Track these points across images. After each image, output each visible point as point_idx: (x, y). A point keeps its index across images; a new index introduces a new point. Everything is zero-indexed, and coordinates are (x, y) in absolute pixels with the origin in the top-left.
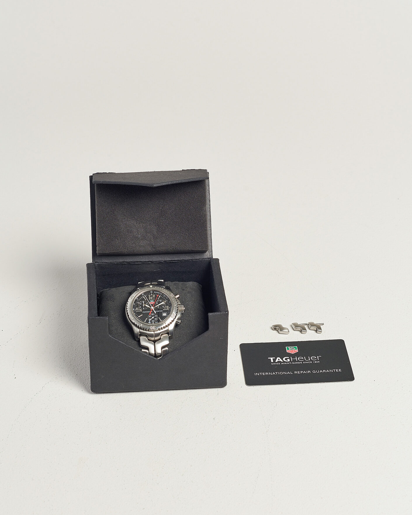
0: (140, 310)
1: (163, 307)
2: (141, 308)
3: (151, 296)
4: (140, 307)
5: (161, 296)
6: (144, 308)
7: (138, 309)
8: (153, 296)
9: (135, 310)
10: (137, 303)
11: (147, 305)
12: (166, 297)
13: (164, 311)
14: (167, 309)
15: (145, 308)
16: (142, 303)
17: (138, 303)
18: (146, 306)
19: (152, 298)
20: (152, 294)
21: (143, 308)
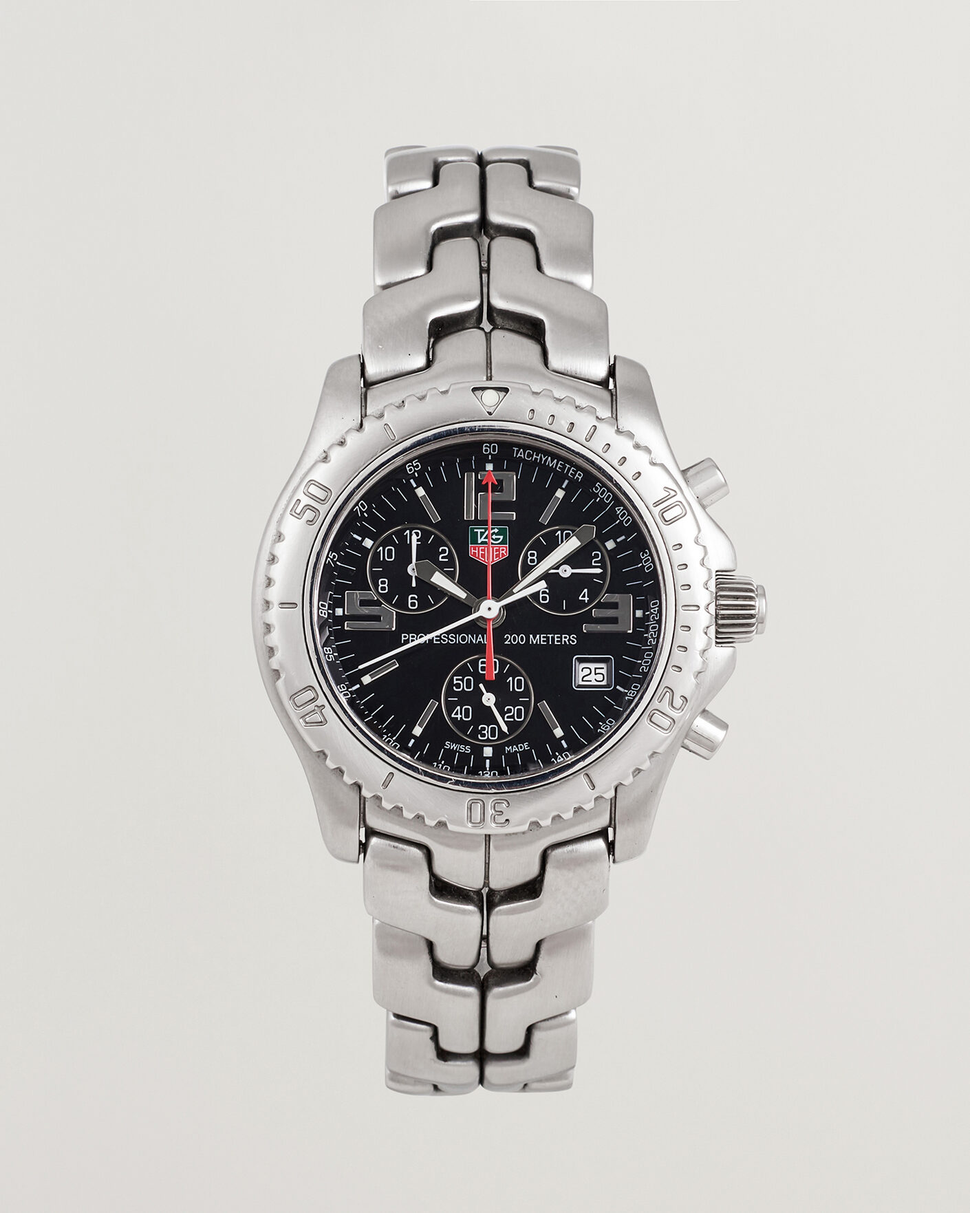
0: (377, 618)
1: (584, 596)
2: (388, 598)
3: (481, 487)
4: (384, 585)
5: (569, 492)
6: (412, 599)
7: (364, 603)
8: (498, 487)
9: (339, 612)
10: (358, 546)
11: (441, 567)
12: (619, 510)
13: (593, 647)
14: (614, 620)
15: (424, 603)
16: (404, 550)
17: (368, 543)
18: (439, 579)
19: (497, 506)
20: (490, 467)
21: (402, 604)
